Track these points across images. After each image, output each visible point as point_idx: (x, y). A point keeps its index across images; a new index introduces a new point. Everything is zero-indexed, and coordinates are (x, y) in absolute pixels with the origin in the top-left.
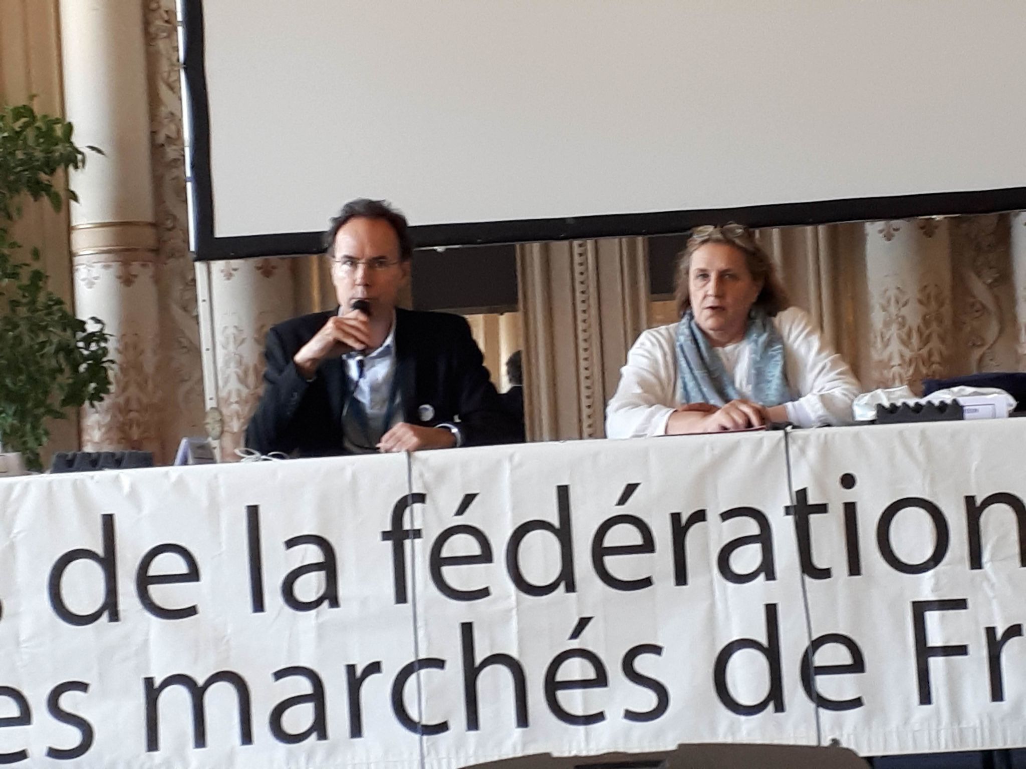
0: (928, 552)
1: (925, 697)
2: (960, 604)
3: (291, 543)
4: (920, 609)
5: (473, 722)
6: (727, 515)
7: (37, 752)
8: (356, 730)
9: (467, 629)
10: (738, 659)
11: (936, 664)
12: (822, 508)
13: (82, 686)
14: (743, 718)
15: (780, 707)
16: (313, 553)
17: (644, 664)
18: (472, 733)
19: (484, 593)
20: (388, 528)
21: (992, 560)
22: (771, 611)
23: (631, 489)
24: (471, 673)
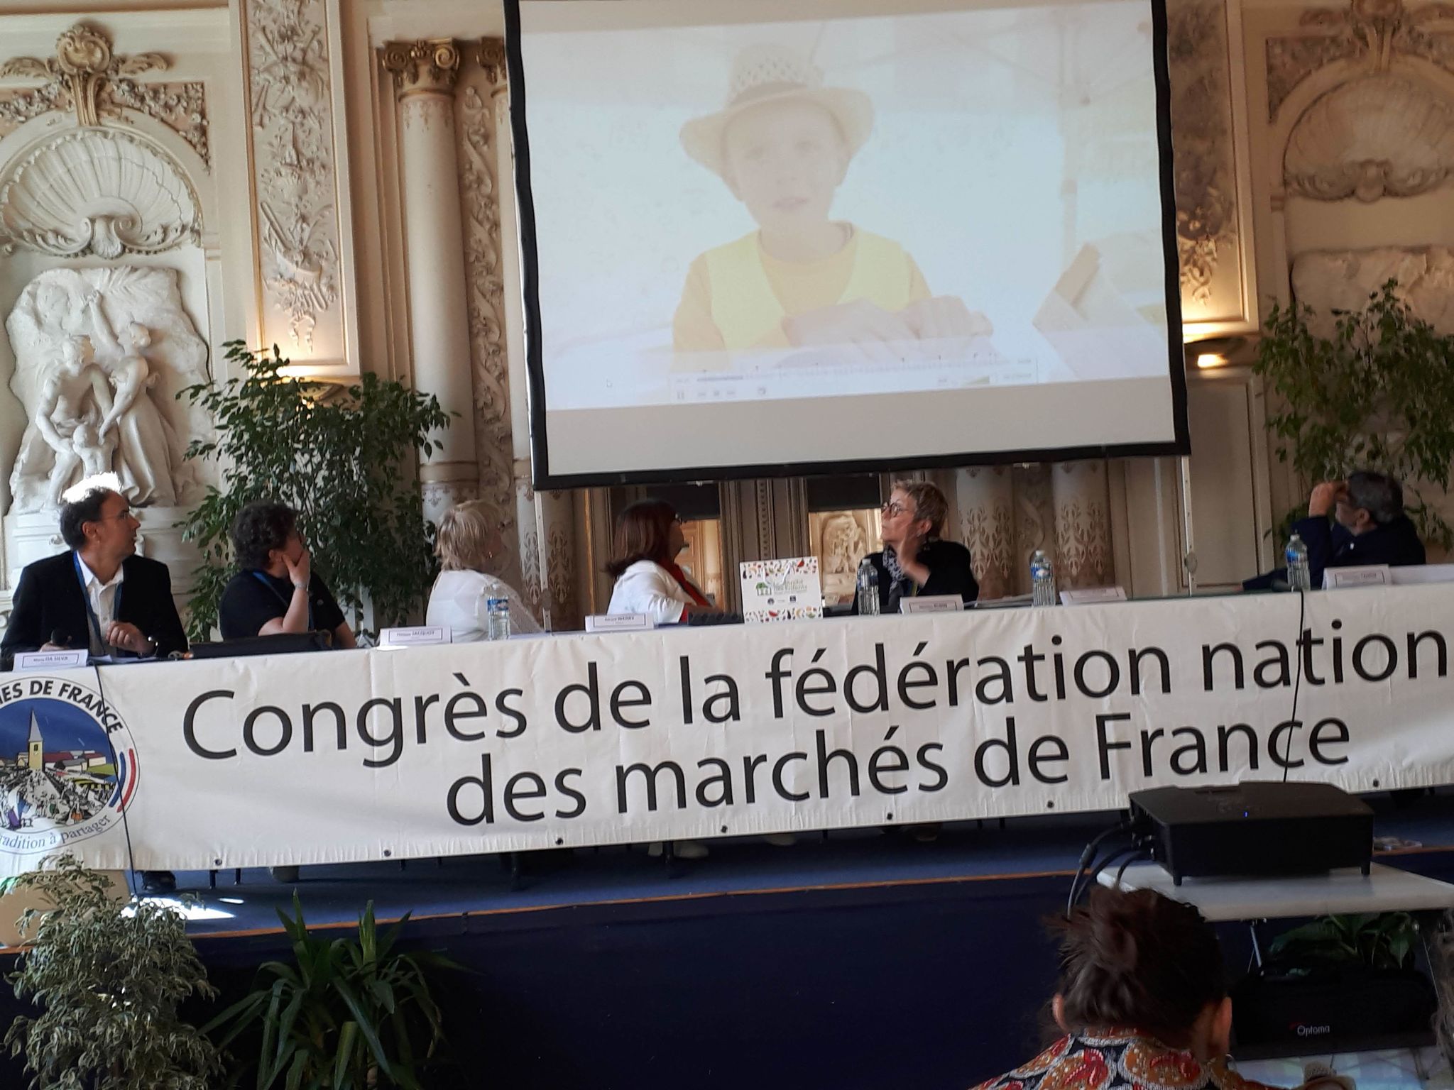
0: (1106, 684)
1: (1105, 774)
2: (1126, 716)
3: (708, 681)
4: (1101, 720)
5: (824, 792)
6: (981, 662)
7: (550, 814)
8: (751, 798)
9: (820, 735)
10: (990, 753)
11: (1112, 754)
12: (1042, 657)
13: (578, 772)
14: (993, 789)
15: (1016, 782)
16: (723, 687)
17: (931, 755)
18: (824, 800)
19: (832, 711)
20: (770, 670)
21: (1145, 689)
22: (1010, 722)
23: (921, 646)
24: (823, 762)
